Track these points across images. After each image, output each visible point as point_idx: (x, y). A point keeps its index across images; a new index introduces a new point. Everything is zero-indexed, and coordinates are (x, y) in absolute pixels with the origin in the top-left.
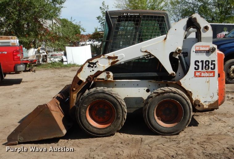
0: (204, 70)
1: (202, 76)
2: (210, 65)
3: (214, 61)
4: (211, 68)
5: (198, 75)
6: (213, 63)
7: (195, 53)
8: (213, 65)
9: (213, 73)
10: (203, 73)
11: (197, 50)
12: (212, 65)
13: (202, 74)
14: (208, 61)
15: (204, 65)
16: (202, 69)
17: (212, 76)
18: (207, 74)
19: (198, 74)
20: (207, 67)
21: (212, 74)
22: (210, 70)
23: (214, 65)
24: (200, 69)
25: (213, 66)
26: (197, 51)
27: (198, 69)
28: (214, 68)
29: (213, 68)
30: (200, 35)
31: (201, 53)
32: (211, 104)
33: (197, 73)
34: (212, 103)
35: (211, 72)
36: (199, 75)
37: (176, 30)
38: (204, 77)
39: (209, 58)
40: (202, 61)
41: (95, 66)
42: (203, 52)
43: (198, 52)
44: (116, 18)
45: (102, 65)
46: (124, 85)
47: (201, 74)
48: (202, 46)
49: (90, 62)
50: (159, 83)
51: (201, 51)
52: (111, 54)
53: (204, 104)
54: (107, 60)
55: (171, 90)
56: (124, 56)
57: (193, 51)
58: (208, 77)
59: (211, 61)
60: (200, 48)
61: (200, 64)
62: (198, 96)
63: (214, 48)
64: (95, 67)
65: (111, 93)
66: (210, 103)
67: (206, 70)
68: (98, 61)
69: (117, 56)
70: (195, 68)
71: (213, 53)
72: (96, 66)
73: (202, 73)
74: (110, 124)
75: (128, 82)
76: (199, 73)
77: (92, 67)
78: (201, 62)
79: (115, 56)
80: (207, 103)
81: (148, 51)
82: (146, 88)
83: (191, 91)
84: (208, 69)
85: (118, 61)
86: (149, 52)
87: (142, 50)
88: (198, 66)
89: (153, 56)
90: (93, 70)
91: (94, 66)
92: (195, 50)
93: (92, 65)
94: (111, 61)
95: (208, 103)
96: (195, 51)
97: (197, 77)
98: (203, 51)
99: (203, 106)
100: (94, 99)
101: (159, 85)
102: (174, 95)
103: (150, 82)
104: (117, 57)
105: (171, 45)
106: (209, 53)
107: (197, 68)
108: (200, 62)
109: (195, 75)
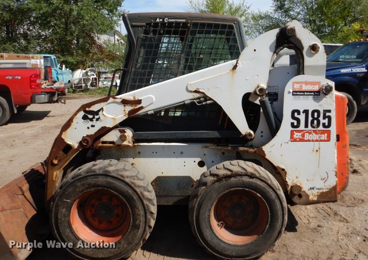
0: (310, 128)
1: (305, 139)
2: (321, 118)
3: (329, 111)
4: (324, 124)
5: (297, 137)
6: (328, 114)
7: (293, 95)
8: (327, 119)
9: (326, 135)
10: (308, 134)
11: (297, 90)
12: (324, 118)
13: (306, 136)
14: (318, 112)
15: (310, 119)
16: (306, 126)
17: (326, 139)
18: (315, 137)
19: (297, 135)
20: (315, 122)
21: (324, 137)
22: (321, 128)
23: (329, 118)
24: (302, 126)
25: (326, 121)
26: (295, 92)
27: (298, 126)
28: (329, 125)
29: (327, 124)
30: (301, 61)
31: (304, 95)
32: (322, 193)
33: (295, 133)
34: (324, 191)
35: (323, 132)
36: (301, 137)
37: (255, 50)
38: (309, 141)
39: (320, 105)
40: (306, 112)
41: (97, 117)
42: (308, 93)
43: (298, 93)
45: (111, 116)
46: (155, 153)
47: (303, 136)
48: (306, 83)
49: (87, 109)
50: (223, 151)
51: (304, 92)
52: (128, 96)
53: (309, 192)
54: (121, 107)
55: (244, 171)
56: (154, 99)
57: (289, 92)
58: (317, 141)
59: (324, 111)
60: (301, 86)
61: (302, 117)
62: (297, 177)
64: (97, 120)
65: (122, 176)
66: (321, 191)
67: (314, 128)
68: (102, 109)
69: (140, 99)
70: (292, 125)
71: (327, 96)
72: (99, 118)
73: (306, 134)
74: (120, 237)
75: (163, 146)
76: (300, 134)
77: (91, 120)
78: (303, 112)
79: (136, 99)
80: (315, 192)
81: (201, 90)
82: (198, 160)
83: (283, 167)
84: (318, 127)
85: (142, 108)
86: (203, 93)
87: (190, 89)
88: (298, 120)
89: (211, 99)
90: (93, 126)
91: (94, 118)
92: (291, 91)
93: (91, 117)
94: (129, 108)
95: (318, 191)
96: (293, 92)
97: (295, 140)
98: (307, 92)
99: (308, 196)
100: (87, 188)
101: (223, 153)
102: (251, 180)
103: (206, 147)
104: (139, 102)
105: (246, 80)
106: (319, 95)
107: (295, 124)
108: (301, 113)
109: (292, 137)
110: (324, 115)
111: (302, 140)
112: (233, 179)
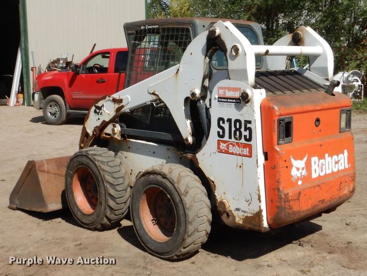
0: (233, 139)
1: (230, 151)
2: (242, 130)
3: (250, 122)
4: (245, 136)
5: (223, 148)
6: (248, 125)
7: (219, 101)
8: (248, 131)
9: (248, 149)
10: (232, 146)
11: (222, 96)
12: (245, 130)
13: (230, 148)
14: (239, 121)
15: (233, 129)
16: (230, 137)
17: (248, 154)
19: (223, 146)
20: (238, 133)
21: (246, 151)
22: (243, 141)
23: (250, 130)
24: (226, 138)
25: (247, 133)
27: (223, 136)
28: (250, 139)
29: (248, 137)
31: (227, 102)
32: (247, 217)
33: (221, 143)
34: (249, 215)
35: (245, 146)
36: (226, 148)
37: (191, 54)
38: (232, 154)
39: (242, 115)
40: (229, 120)
42: (231, 101)
43: (223, 100)
44: (133, 34)
45: (108, 112)
46: (139, 150)
47: (228, 147)
48: (229, 89)
49: (96, 105)
50: (181, 156)
51: (227, 98)
52: (116, 96)
53: (235, 213)
54: (112, 104)
56: (130, 98)
57: (215, 99)
58: (240, 155)
59: (245, 121)
60: (225, 92)
61: (226, 126)
62: (224, 193)
63: (244, 95)
66: (246, 215)
67: (237, 139)
68: (103, 105)
70: (219, 135)
71: (247, 105)
72: (102, 113)
73: (230, 146)
76: (225, 145)
77: (98, 114)
78: (227, 121)
79: (121, 98)
80: (241, 214)
81: (156, 93)
82: (165, 161)
83: (213, 180)
84: (240, 139)
85: (123, 107)
86: (157, 95)
87: (150, 92)
88: (223, 130)
89: (163, 102)
90: (99, 119)
91: (99, 112)
92: (217, 97)
94: (117, 106)
95: (243, 213)
96: (219, 98)
97: (221, 152)
98: (230, 99)
99: (234, 217)
102: (163, 180)
104: (122, 101)
105: (186, 84)
106: (240, 103)
108: (226, 122)
109: (219, 148)
110: (245, 125)
111: (227, 152)
112: (152, 176)
